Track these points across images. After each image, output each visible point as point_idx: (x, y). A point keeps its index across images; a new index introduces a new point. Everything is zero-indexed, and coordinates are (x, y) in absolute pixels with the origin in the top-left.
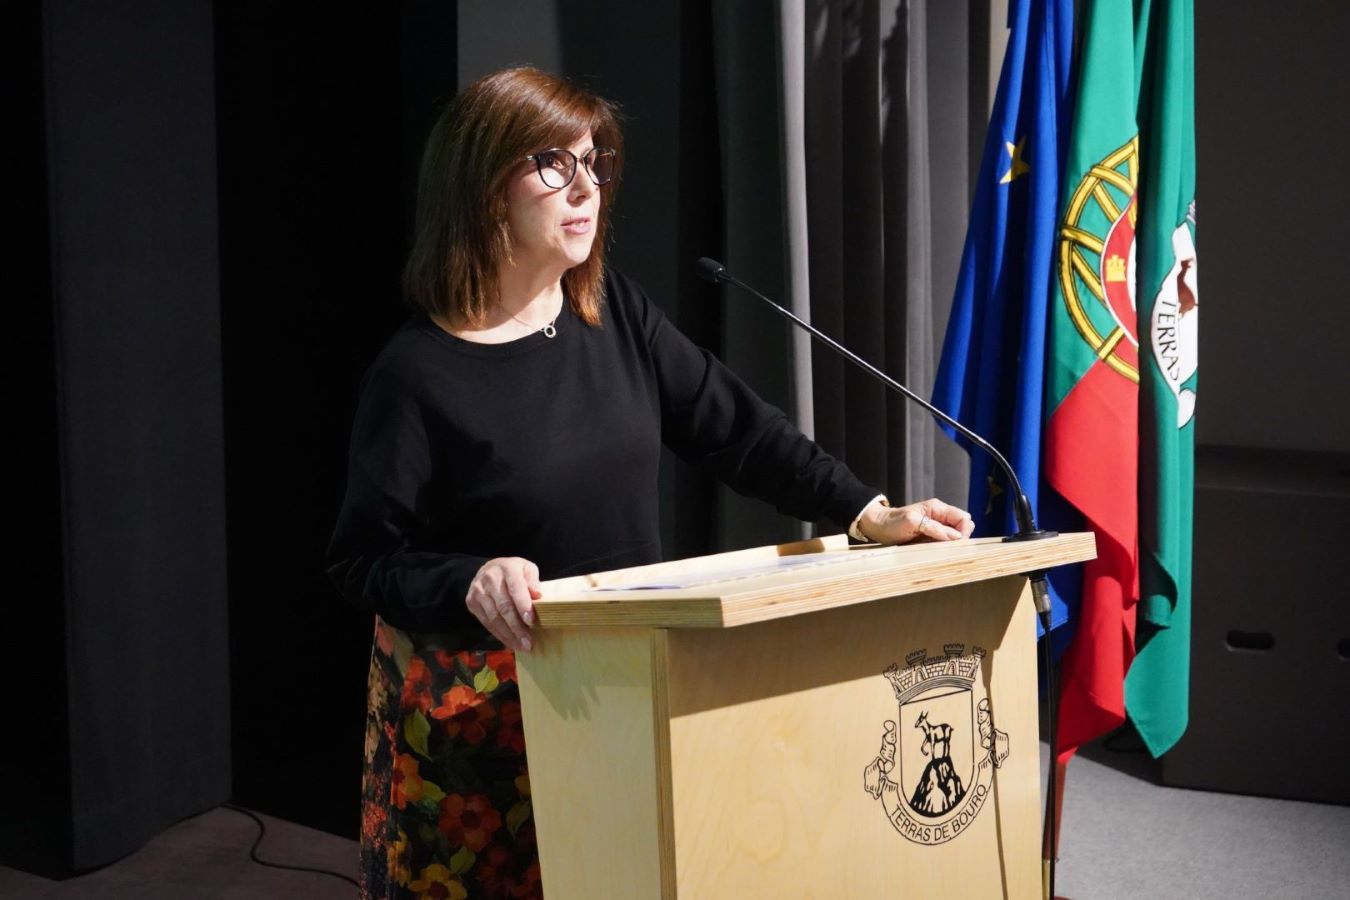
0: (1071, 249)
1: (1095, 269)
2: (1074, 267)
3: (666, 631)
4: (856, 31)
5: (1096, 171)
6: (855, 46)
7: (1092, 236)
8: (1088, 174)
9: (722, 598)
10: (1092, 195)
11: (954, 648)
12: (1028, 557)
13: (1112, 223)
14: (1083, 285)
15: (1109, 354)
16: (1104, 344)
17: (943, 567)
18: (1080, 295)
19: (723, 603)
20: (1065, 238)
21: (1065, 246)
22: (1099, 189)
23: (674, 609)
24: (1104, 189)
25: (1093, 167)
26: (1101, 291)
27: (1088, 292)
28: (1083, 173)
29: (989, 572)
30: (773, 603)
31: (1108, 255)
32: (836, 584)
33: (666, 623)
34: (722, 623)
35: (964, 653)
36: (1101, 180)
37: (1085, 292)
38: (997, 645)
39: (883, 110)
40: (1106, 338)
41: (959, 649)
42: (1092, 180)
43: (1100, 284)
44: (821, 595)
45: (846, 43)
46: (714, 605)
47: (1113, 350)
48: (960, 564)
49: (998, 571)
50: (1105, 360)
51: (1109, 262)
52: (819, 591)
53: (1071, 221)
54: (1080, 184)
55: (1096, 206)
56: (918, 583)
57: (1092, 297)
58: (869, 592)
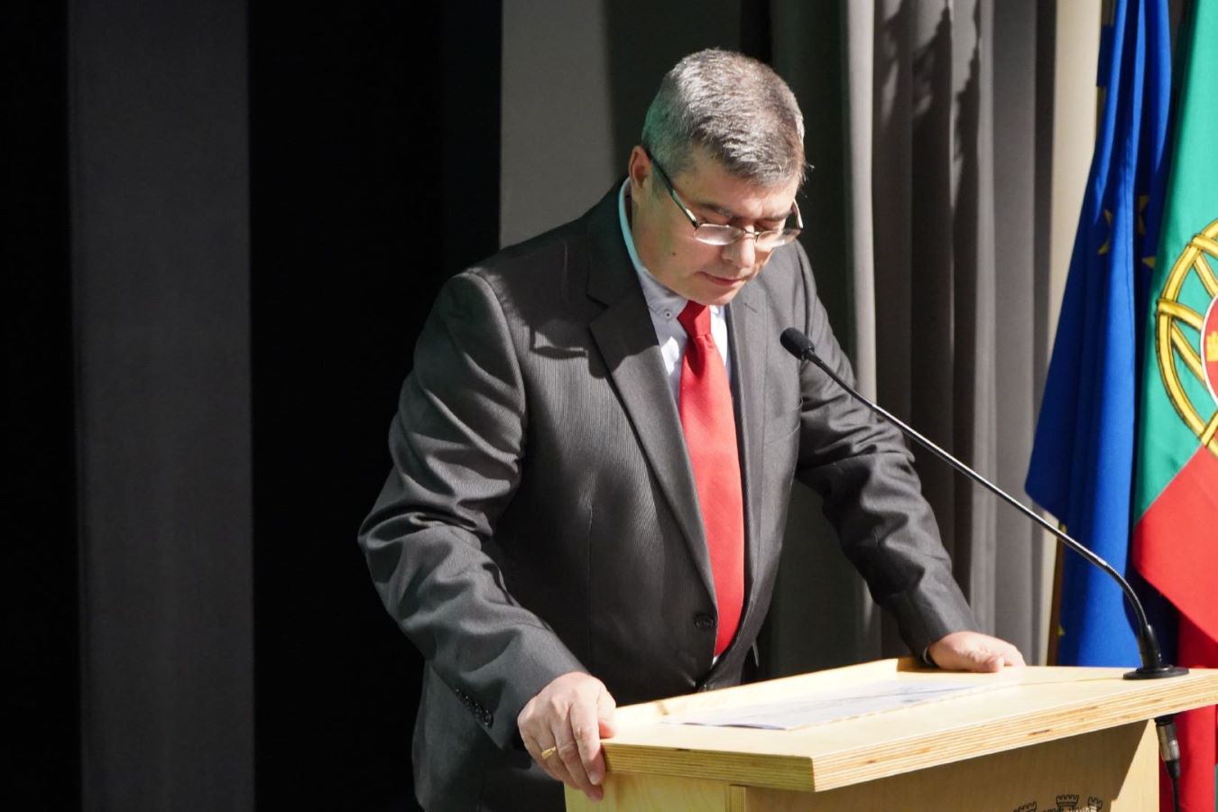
0: (1170, 326)
1: (1196, 348)
2: (1173, 345)
3: (744, 788)
4: (926, 87)
5: (1197, 241)
6: (925, 103)
7: (1192, 311)
8: (1190, 245)
9: (812, 757)
10: (1193, 266)
11: (1068, 800)
12: (1156, 701)
13: (1212, 298)
14: (1183, 364)
15: (1211, 438)
16: (1206, 429)
17: (1063, 714)
18: (1181, 375)
19: (814, 764)
20: (1163, 313)
21: (1164, 321)
22: (1200, 262)
23: (754, 764)
24: (1205, 261)
25: (1195, 236)
26: (1202, 371)
27: (1189, 372)
28: (1184, 243)
29: (1114, 719)
30: (871, 762)
31: (1208, 333)
32: (943, 736)
33: (743, 780)
34: (813, 786)
35: (1077, 805)
36: (1203, 251)
37: (1185, 372)
38: (1115, 795)
39: (955, 169)
40: (1208, 421)
41: (1072, 800)
42: (1192, 252)
43: (1201, 363)
44: (924, 751)
45: (916, 100)
46: (804, 765)
47: (1213, 435)
48: (1081, 710)
49: (1124, 717)
50: (1207, 446)
51: (1209, 339)
52: (923, 746)
53: (1170, 295)
54: (1181, 255)
55: (1197, 277)
56: (1035, 733)
57: (1194, 378)
58: (980, 745)
